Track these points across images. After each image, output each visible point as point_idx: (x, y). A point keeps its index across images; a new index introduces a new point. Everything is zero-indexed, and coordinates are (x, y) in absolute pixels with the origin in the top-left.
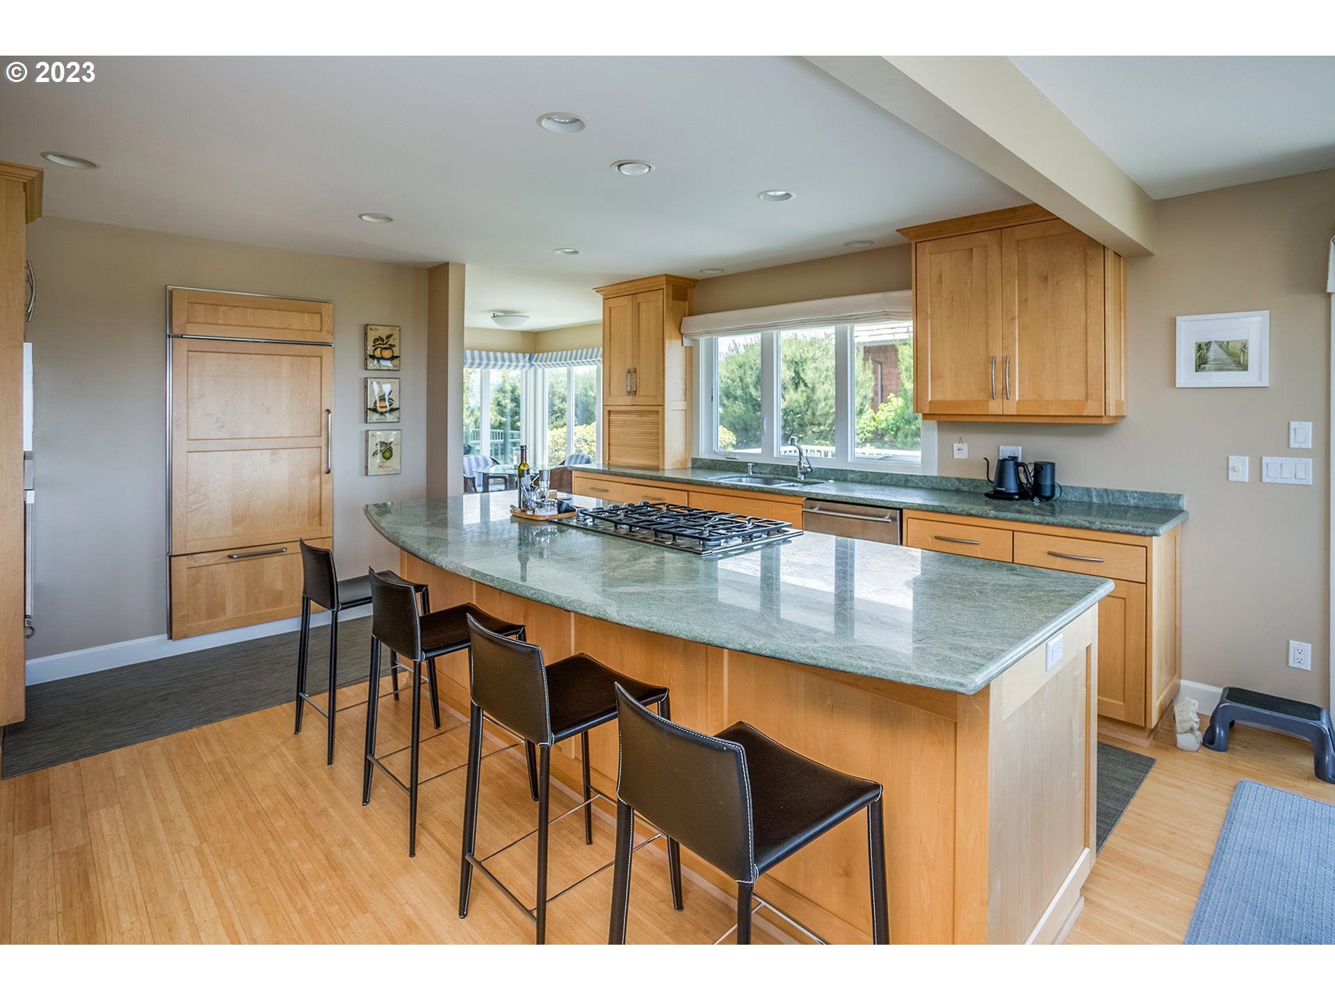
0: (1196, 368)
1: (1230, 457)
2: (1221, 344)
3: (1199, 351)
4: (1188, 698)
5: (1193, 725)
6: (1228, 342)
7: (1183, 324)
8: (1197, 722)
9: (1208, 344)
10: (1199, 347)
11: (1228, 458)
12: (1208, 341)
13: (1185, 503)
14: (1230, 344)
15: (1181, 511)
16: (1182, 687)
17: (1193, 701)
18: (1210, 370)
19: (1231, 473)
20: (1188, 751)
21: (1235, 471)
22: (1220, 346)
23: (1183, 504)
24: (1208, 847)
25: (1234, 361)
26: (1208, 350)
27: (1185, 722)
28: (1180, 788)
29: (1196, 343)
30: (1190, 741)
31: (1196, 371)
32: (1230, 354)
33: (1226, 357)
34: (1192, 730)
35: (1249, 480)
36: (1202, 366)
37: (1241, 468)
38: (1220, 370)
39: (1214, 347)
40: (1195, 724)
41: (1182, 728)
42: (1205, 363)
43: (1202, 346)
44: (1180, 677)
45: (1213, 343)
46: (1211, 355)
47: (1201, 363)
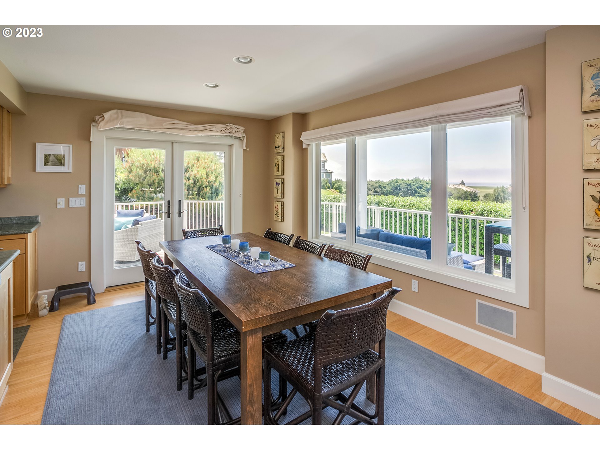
0: (44, 164)
1: (58, 199)
2: (54, 155)
3: (46, 157)
4: (43, 296)
5: (46, 305)
6: (57, 155)
7: (39, 146)
8: (47, 303)
9: (50, 155)
10: (46, 156)
11: (57, 199)
12: (49, 154)
13: (40, 219)
14: (58, 156)
15: (38, 222)
16: (39, 294)
17: (45, 296)
18: (50, 165)
19: (58, 205)
20: (43, 316)
21: (59, 204)
22: (54, 156)
23: (39, 220)
24: (56, 342)
25: (59, 162)
26: (49, 157)
27: (42, 305)
28: (42, 329)
29: (45, 154)
30: (45, 312)
31: (45, 165)
32: (58, 159)
33: (56, 160)
34: (45, 307)
35: (65, 207)
36: (47, 164)
37: (62, 203)
38: (54, 165)
39: (52, 157)
40: (46, 304)
41: (41, 308)
42: (48, 162)
43: (47, 156)
44: (38, 291)
45: (52, 155)
46: (51, 159)
47: (46, 163)
